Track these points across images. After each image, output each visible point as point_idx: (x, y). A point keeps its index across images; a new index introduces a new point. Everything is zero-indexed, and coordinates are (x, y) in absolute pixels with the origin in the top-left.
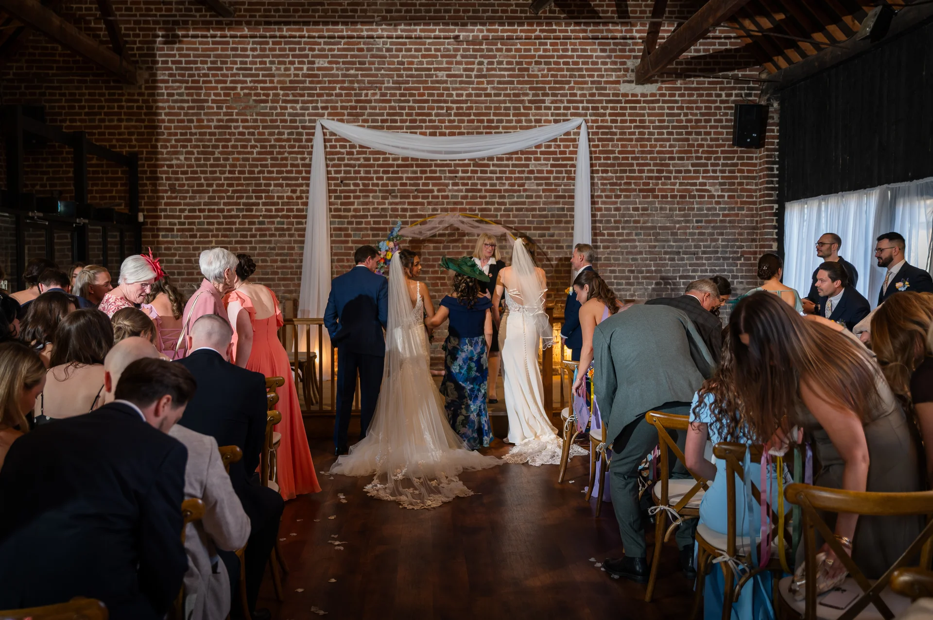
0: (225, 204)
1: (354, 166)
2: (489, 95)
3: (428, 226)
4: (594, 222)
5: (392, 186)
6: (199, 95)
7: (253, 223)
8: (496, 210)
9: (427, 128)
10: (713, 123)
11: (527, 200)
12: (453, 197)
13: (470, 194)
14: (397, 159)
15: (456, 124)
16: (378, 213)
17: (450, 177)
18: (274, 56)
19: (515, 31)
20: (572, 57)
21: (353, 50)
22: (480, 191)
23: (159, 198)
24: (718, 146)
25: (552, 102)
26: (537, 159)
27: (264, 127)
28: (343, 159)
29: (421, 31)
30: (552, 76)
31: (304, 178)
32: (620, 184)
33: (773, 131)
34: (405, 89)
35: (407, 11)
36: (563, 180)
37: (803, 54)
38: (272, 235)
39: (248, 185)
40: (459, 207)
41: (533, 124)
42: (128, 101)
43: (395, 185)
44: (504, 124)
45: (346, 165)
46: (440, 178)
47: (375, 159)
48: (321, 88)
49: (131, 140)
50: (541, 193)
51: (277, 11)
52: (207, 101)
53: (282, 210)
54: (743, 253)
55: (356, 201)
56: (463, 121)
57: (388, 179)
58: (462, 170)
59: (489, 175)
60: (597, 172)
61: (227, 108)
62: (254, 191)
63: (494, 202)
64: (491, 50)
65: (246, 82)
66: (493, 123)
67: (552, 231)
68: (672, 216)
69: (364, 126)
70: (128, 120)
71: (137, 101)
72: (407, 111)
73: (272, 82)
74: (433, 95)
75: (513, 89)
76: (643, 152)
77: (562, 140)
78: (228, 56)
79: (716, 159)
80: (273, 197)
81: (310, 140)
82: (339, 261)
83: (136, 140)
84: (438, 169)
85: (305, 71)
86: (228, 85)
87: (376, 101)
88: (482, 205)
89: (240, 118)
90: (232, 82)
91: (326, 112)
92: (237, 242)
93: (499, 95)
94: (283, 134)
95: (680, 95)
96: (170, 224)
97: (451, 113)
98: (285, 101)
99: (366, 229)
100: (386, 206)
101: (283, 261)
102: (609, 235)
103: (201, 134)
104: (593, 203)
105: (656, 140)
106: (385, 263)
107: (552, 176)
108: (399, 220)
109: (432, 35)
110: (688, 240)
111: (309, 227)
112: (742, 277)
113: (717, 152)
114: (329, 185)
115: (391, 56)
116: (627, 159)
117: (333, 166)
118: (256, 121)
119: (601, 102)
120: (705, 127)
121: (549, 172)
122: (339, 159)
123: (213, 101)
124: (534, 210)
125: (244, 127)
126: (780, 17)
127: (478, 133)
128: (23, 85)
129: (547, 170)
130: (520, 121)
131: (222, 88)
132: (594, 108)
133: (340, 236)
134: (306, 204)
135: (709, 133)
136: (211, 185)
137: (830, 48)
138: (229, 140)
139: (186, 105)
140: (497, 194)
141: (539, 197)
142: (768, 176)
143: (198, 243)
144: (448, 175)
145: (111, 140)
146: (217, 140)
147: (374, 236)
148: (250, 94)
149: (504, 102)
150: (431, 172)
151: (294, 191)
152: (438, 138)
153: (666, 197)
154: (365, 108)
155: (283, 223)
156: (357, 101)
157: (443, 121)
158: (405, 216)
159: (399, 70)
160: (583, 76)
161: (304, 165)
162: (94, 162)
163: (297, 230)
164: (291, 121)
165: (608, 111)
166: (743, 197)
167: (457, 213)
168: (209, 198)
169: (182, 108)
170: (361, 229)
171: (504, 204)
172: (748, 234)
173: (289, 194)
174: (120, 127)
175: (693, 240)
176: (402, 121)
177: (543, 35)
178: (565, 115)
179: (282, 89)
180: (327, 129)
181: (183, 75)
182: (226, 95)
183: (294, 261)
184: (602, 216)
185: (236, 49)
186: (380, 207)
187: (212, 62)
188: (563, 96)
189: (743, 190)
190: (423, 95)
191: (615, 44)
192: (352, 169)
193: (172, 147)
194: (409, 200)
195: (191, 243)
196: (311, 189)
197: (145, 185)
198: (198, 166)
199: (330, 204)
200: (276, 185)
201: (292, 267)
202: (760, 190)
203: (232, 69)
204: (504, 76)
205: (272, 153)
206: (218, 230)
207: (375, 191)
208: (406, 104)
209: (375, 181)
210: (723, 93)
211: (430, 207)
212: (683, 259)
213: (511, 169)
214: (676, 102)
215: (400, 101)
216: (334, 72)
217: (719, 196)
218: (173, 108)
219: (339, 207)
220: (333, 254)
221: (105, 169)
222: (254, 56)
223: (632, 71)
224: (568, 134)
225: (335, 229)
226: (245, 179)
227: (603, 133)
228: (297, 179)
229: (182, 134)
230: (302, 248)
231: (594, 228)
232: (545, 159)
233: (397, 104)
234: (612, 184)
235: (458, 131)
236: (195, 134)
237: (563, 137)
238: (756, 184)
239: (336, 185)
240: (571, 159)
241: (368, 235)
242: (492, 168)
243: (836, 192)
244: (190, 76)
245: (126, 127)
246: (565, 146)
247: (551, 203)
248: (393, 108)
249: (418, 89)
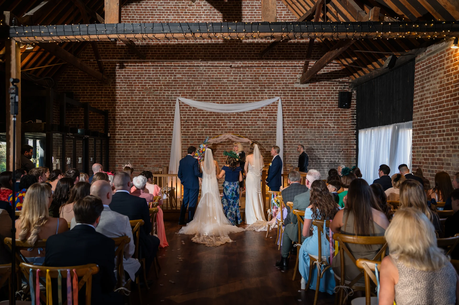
0: (141, 130)
1: (191, 115)
2: (243, 88)
3: (219, 138)
4: (284, 137)
6: (132, 88)
7: (151, 137)
8: (246, 132)
9: (219, 100)
10: (330, 99)
11: (258, 129)
12: (229, 127)
13: (236, 126)
14: (208, 113)
15: (230, 99)
16: (200, 133)
18: (161, 73)
19: (254, 64)
20: (275, 73)
21: (191, 71)
22: (240, 125)
23: (116, 127)
24: (332, 108)
25: (268, 91)
26: (262, 113)
27: (157, 100)
28: (187, 113)
29: (217, 63)
30: (268, 81)
31: (171, 120)
32: (294, 123)
33: (354, 102)
34: (211, 86)
35: (212, 56)
36: (272, 121)
37: (364, 73)
38: (159, 142)
39: (150, 122)
40: (231, 131)
41: (260, 99)
42: (105, 90)
43: (206, 123)
44: (249, 99)
45: (188, 115)
46: (224, 120)
47: (199, 113)
48: (179, 86)
49: (106, 105)
51: (162, 56)
52: (135, 90)
53: (163, 132)
54: (343, 149)
55: (192, 128)
56: (233, 98)
57: (204, 120)
58: (233, 117)
59: (243, 119)
60: (285, 118)
61: (143, 93)
62: (152, 125)
63: (245, 129)
64: (244, 71)
65: (150, 83)
66: (245, 99)
67: (267, 141)
68: (315, 135)
69: (195, 100)
70: (104, 98)
71: (108, 90)
72: (211, 94)
73: (160, 83)
74: (221, 88)
75: (253, 86)
76: (303, 110)
77: (271, 105)
78: (143, 73)
79: (332, 113)
80: (160, 127)
81: (174, 105)
83: (108, 105)
84: (223, 116)
85: (172, 79)
86: (143, 84)
87: (200, 90)
88: (240, 130)
89: (147, 97)
90: (144, 83)
91: (180, 95)
92: (145, 144)
93: (247, 88)
94: (164, 103)
95: (317, 88)
96: (120, 137)
97: (228, 95)
98: (165, 90)
99: (195, 139)
100: (203, 131)
101: (163, 152)
102: (290, 142)
103: (132, 103)
104: (284, 130)
105: (308, 105)
106: (202, 153)
107: (268, 119)
108: (208, 136)
109: (222, 65)
110: (321, 144)
111: (173, 138)
112: (342, 159)
113: (332, 110)
114: (181, 122)
115: (206, 73)
116: (297, 112)
117: (183, 115)
118: (153, 98)
119: (286, 91)
120: (327, 100)
121: (266, 118)
122: (185, 113)
123: (137, 90)
124: (261, 132)
125: (149, 100)
126: (356, 58)
127: (239, 103)
128: (65, 84)
130: (255, 98)
131: (141, 85)
132: (284, 93)
133: (185, 142)
134: (172, 130)
135: (329, 103)
136: (136, 122)
137: (374, 71)
138: (143, 105)
139: (127, 92)
140: (246, 126)
141: (263, 127)
142: (352, 119)
143: (130, 144)
144: (227, 119)
145: (98, 105)
146: (138, 105)
147: (198, 142)
148: (151, 88)
149: (249, 91)
150: (221, 118)
151: (168, 125)
152: (223, 104)
153: (312, 127)
154: (196, 93)
155: (163, 137)
156: (192, 90)
157: (225, 98)
158: (210, 135)
159: (208, 78)
160: (280, 81)
161: (172, 115)
162: (91, 113)
163: (168, 140)
164: (167, 98)
165: (289, 94)
166: (342, 127)
167: (231, 134)
168: (135, 127)
169: (126, 93)
170: (193, 140)
171: (249, 130)
172: (345, 142)
173: (166, 126)
174: (101, 100)
175: (323, 144)
176: (210, 98)
177: (264, 65)
178: (273, 96)
179: (164, 86)
180: (181, 101)
181: (126, 81)
182: (142, 88)
183: (167, 152)
184: (287, 135)
185: (146, 71)
186: (201, 131)
187: (137, 76)
188: (272, 88)
189: (342, 125)
190: (218, 88)
191: (292, 69)
193: (121, 108)
194: (212, 128)
195: (128, 145)
196: (174, 124)
197: (111, 122)
198: (131, 115)
199: (182, 130)
200: (161, 123)
201: (166, 154)
202: (349, 125)
203: (144, 78)
204: (249, 81)
205: (159, 110)
206: (138, 140)
207: (199, 125)
208: (211, 92)
209: (199, 121)
210: (334, 87)
211: (220, 131)
212: (319, 152)
213: (252, 116)
214: (316, 91)
215: (209, 90)
216: (184, 79)
217: (333, 127)
218: (122, 93)
219: (185, 131)
220: (182, 149)
221: (95, 116)
222: (153, 73)
223: (299, 79)
224: (274, 103)
225: (183, 140)
226: (149, 120)
227: (287, 103)
228: (169, 120)
229: (125, 103)
230: (170, 147)
231: (284, 140)
232: (265, 113)
233: (208, 92)
234: (291, 122)
235: (231, 102)
236: (130, 103)
238: (348, 123)
239: (184, 122)
240: (275, 113)
241: (196, 142)
242: (244, 116)
243: (377, 126)
244: (129, 81)
245: (104, 100)
246: (273, 108)
247: (267, 130)
248: (206, 93)
249: (216, 86)
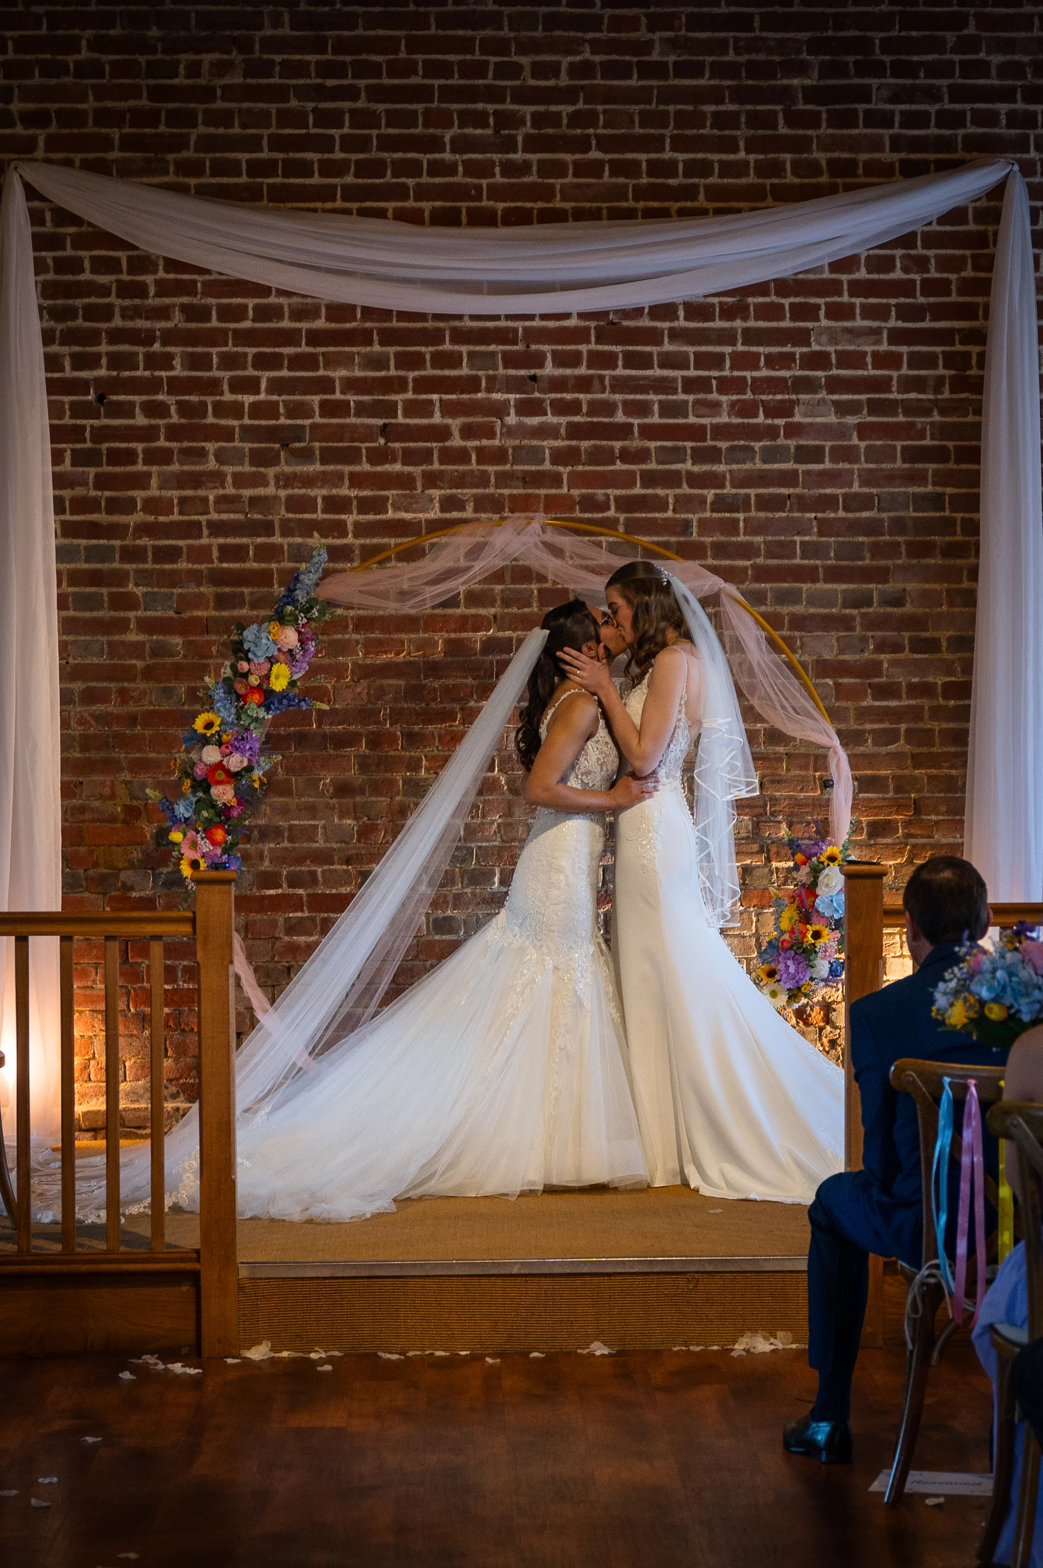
1: (148, 338)
2: (658, 70)
3: (429, 566)
5: (289, 416)
8: (683, 503)
9: (423, 193)
11: (802, 468)
12: (521, 454)
13: (585, 444)
14: (311, 313)
15: (532, 178)
16: (240, 516)
17: (509, 379)
22: (624, 431)
25: (896, 97)
26: (838, 312)
28: (106, 313)
34: (341, 47)
36: (938, 389)
40: (543, 492)
41: (824, 179)
44: (714, 180)
45: (116, 336)
46: (472, 384)
47: (227, 313)
48: (22, 45)
50: (855, 441)
55: (154, 469)
56: (558, 169)
57: (277, 386)
58: (554, 353)
59: (658, 372)
63: (678, 472)
66: (675, 175)
67: (894, 585)
69: (182, 190)
72: (346, 130)
74: (443, 70)
75: (751, 47)
77: (931, 240)
82: (90, 697)
84: (464, 349)
87: (230, 92)
88: (632, 485)
91: (41, 135)
93: (695, 70)
97: (513, 139)
99: (195, 577)
100: (270, 490)
106: (265, 704)
107: (895, 374)
108: (316, 540)
114: (55, 410)
117: (69, 338)
121: (881, 360)
122: (92, 313)
124: (829, 502)
127: (616, 215)
129: (875, 354)
130: (775, 169)
140: (689, 444)
141: (847, 454)
144: (501, 371)
147: (222, 602)
150: (440, 360)
152: (464, 233)
154: (189, 120)
156: (158, 94)
157: (484, 170)
158: (339, 529)
167: (537, 518)
170: (172, 579)
171: (715, 480)
176: (329, 169)
178: (945, 145)
180: (43, 199)
186: (247, 493)
190: (408, 69)
192: (141, 350)
194: (357, 468)
199: (59, 481)
207: (228, 434)
208: (347, 105)
209: (228, 397)
211: (436, 493)
213: (740, 348)
215: (321, 93)
219: (93, 493)
220: (68, 673)
224: (955, 215)
225: (78, 578)
232: (868, 312)
233: (310, 105)
235: (541, 205)
237: (935, 227)
239: (79, 410)
240: (969, 312)
241: (201, 602)
242: (668, 347)
246: (946, 264)
247: (891, 478)
248: (297, 119)
249: (389, 46)
